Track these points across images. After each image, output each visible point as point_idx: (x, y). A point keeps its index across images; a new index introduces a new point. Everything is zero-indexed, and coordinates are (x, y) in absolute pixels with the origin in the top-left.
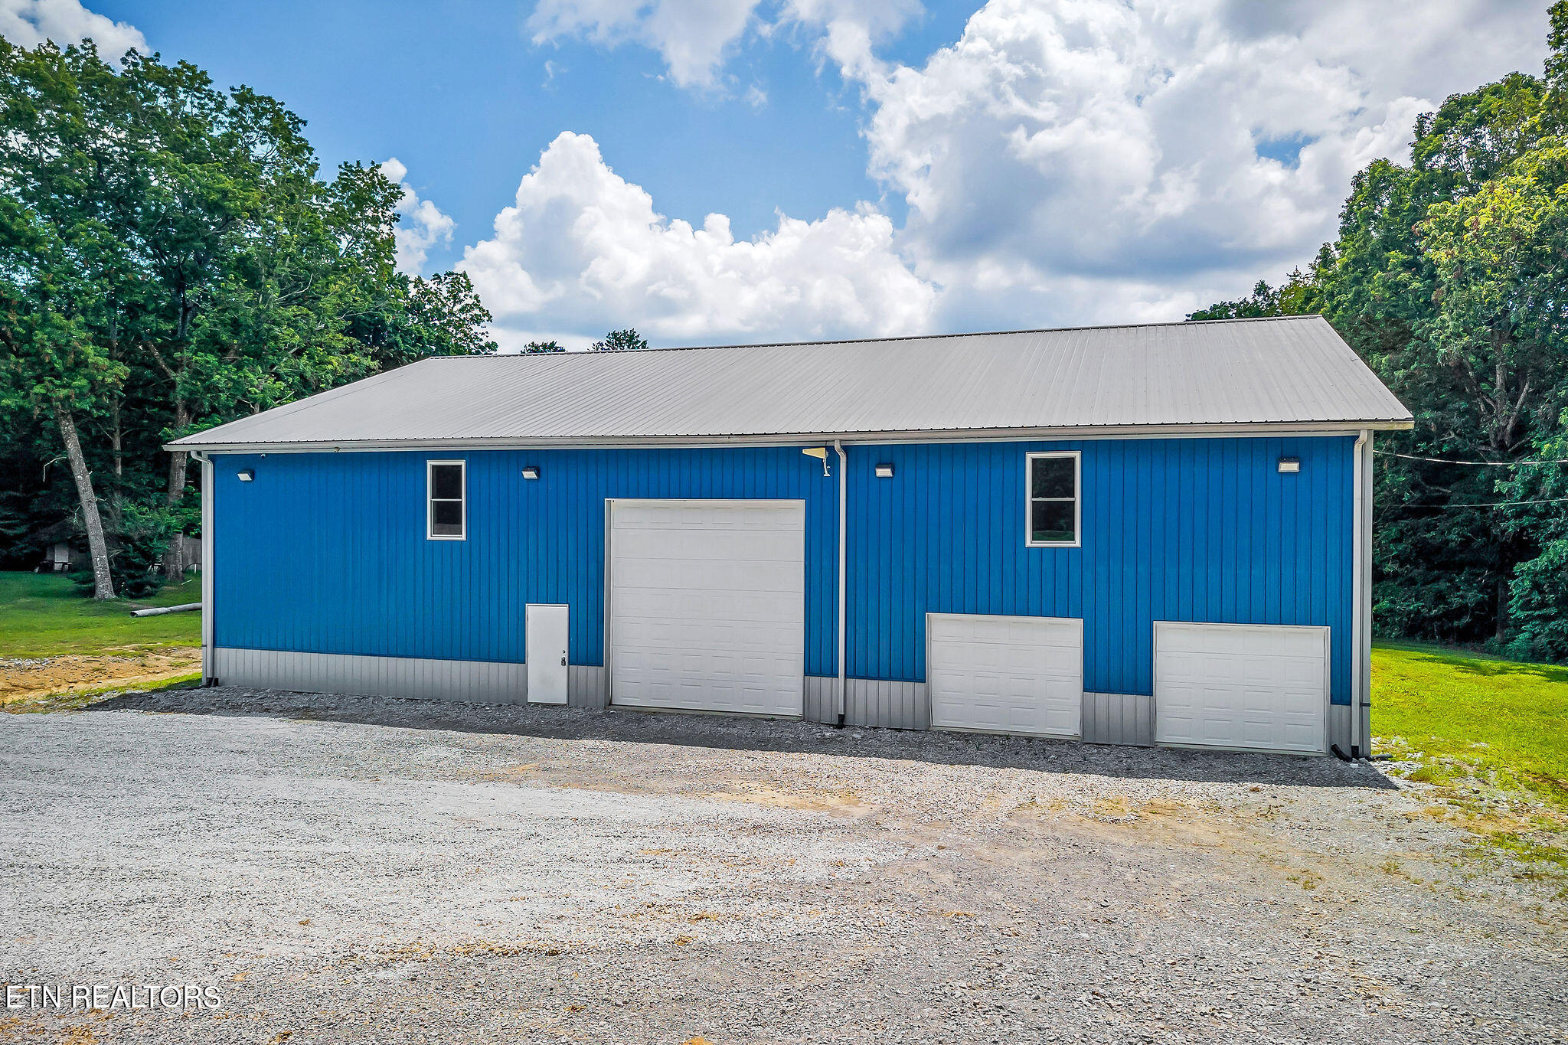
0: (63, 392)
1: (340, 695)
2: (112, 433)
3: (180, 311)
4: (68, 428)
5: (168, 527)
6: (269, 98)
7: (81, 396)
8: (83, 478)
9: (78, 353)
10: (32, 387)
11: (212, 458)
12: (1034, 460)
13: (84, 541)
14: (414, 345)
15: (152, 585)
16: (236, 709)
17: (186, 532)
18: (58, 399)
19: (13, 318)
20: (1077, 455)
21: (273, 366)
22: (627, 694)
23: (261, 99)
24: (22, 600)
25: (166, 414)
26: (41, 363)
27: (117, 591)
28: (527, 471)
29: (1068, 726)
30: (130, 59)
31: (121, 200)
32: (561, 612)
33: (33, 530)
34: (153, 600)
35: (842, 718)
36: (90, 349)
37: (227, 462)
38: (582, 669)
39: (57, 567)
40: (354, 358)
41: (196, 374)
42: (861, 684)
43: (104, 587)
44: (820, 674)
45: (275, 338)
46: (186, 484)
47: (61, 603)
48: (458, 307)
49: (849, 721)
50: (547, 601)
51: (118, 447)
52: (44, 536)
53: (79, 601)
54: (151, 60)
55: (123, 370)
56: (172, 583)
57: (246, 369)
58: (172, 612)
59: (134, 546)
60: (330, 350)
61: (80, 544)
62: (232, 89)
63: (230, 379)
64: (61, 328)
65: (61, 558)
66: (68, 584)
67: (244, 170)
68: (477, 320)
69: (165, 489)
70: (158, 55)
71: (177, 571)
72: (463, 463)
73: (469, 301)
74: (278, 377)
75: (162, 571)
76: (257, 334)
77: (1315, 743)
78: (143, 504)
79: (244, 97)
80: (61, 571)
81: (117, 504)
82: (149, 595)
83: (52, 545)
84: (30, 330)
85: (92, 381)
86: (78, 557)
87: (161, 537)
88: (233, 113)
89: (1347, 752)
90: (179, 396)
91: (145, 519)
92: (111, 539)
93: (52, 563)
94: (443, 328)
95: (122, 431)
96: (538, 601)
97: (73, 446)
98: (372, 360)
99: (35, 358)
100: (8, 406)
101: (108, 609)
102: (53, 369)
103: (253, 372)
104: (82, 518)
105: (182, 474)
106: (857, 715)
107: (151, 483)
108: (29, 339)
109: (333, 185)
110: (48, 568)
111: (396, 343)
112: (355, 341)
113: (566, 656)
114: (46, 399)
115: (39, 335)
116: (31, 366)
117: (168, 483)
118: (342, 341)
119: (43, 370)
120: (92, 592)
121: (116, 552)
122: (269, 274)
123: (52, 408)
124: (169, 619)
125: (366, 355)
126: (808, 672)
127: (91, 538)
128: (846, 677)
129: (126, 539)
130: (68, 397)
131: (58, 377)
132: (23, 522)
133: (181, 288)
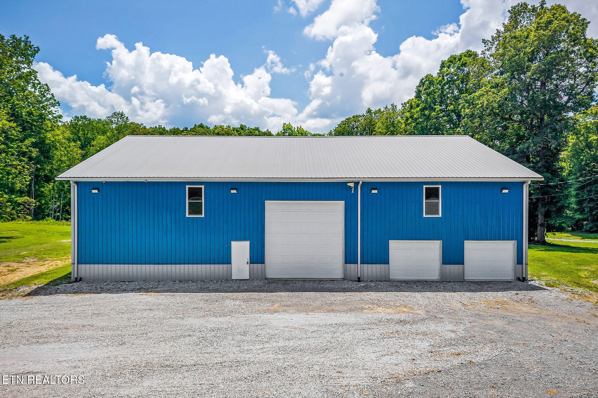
11: (76, 183)
12: (426, 188)
20: (440, 186)
22: (271, 274)
28: (232, 190)
29: (435, 276)
32: (246, 244)
35: (359, 278)
37: (83, 185)
38: (255, 265)
44: (351, 263)
50: (241, 240)
72: (203, 187)
77: (510, 276)
89: (521, 279)
96: (236, 240)
106: (363, 277)
113: (249, 260)
126: (346, 263)
128: (361, 264)
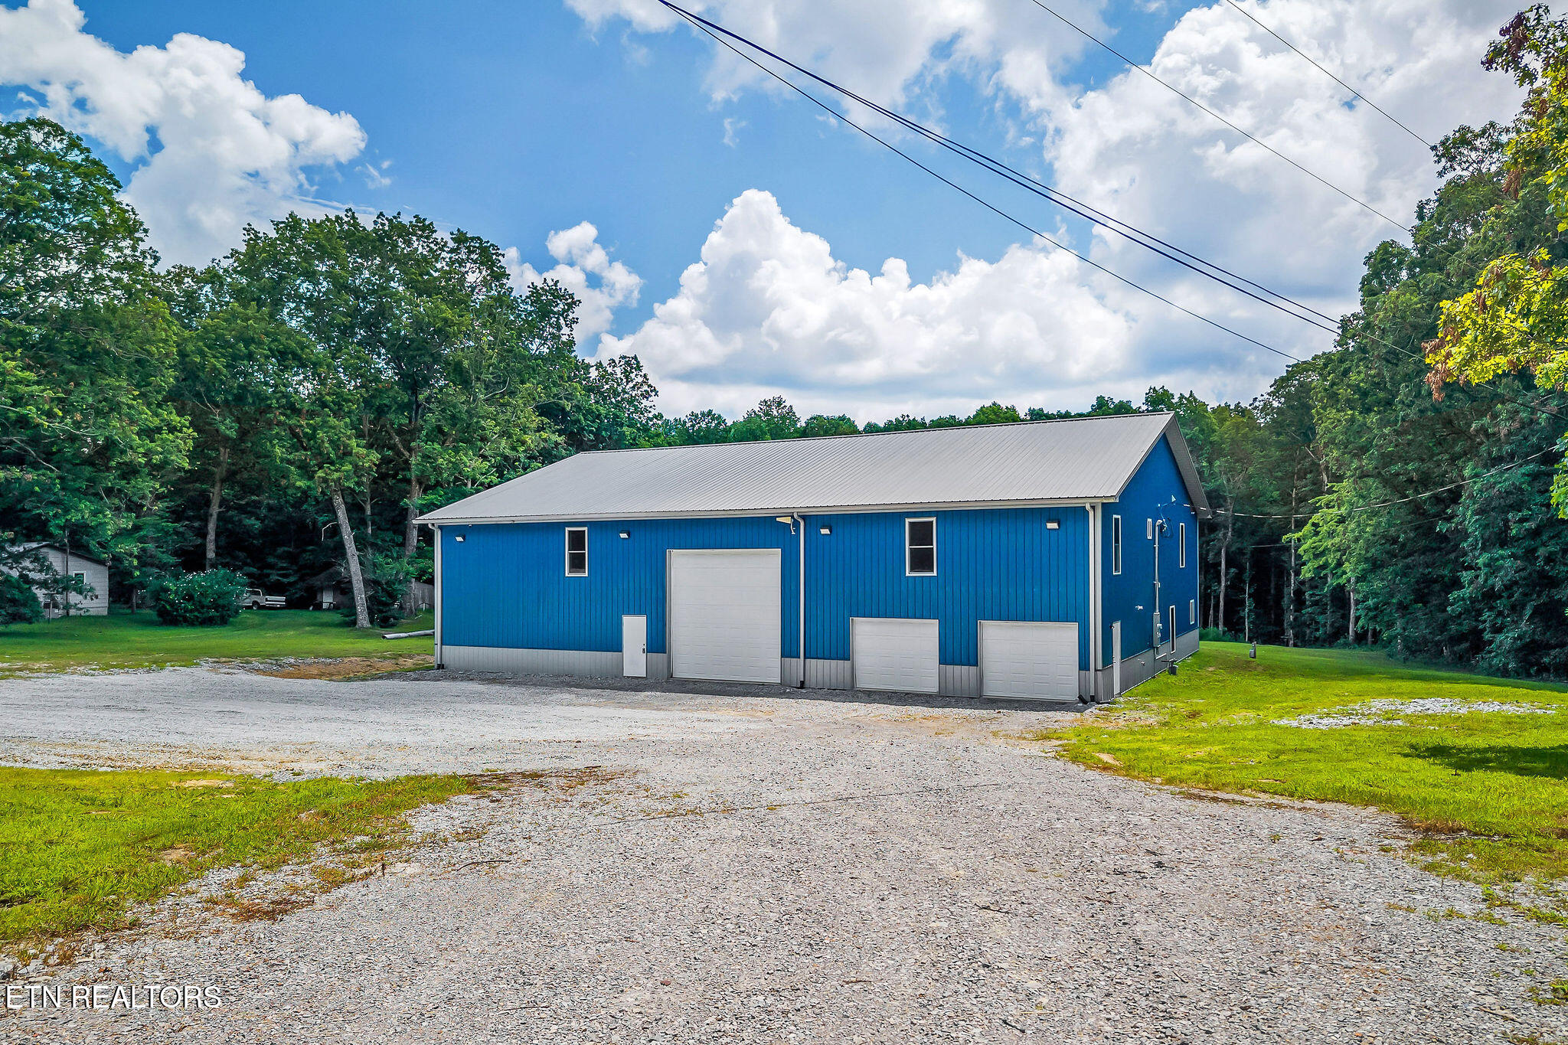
0: (336, 475)
1: (515, 674)
2: (364, 502)
3: (414, 408)
4: (338, 501)
5: (407, 574)
6: (479, 238)
7: (347, 478)
8: (348, 536)
9: (346, 446)
10: (315, 472)
11: (441, 527)
12: (910, 523)
13: (348, 585)
14: (594, 422)
15: (395, 618)
16: (454, 679)
17: (418, 579)
18: (333, 480)
19: (303, 423)
20: (934, 519)
21: (481, 449)
22: (681, 671)
23: (472, 239)
24: (307, 628)
25: (403, 486)
26: (321, 454)
27: (372, 622)
28: (622, 533)
29: (932, 687)
30: (380, 220)
31: (372, 322)
32: (642, 620)
33: (302, 579)
34: (395, 629)
35: (802, 683)
36: (353, 442)
37: (448, 530)
38: (654, 655)
39: (325, 606)
40: (544, 435)
41: (426, 457)
42: (814, 661)
43: (363, 618)
44: (791, 657)
45: (483, 429)
46: (418, 541)
47: (334, 630)
48: (631, 385)
49: (807, 684)
50: (634, 614)
51: (369, 512)
52: (317, 581)
53: (345, 630)
54: (395, 217)
55: (375, 457)
56: (408, 617)
57: (461, 453)
58: (410, 636)
59: (383, 588)
60: (524, 430)
61: (344, 588)
62: (452, 234)
63: (451, 462)
64: (334, 428)
65: (327, 599)
66: (337, 617)
67: (458, 297)
68: (646, 396)
69: (403, 545)
70: (399, 214)
71: (411, 609)
73: (640, 380)
74: (484, 457)
75: (401, 607)
76: (469, 425)
77: (1071, 693)
78: (387, 556)
79: (461, 238)
80: (329, 609)
81: (370, 557)
82: (393, 625)
83: (322, 590)
84: (314, 429)
85: (356, 466)
86: (341, 598)
87: (400, 582)
88: (452, 251)
89: (1088, 699)
90: (414, 474)
91: (391, 568)
92: (367, 583)
93: (321, 603)
94: (617, 406)
95: (371, 500)
96: (629, 614)
97: (342, 514)
98: (560, 436)
99: (319, 453)
100: (300, 487)
101: (365, 634)
102: (329, 458)
103: (466, 455)
104: (348, 569)
105: (415, 533)
106: (811, 681)
107: (392, 540)
108: (313, 437)
109: (527, 297)
110: (318, 607)
111: (579, 421)
112: (546, 420)
113: (645, 647)
114: (325, 480)
115: (320, 434)
116: (314, 456)
117: (404, 539)
118: (536, 420)
119: (324, 460)
120: (354, 623)
121: (370, 593)
122: (478, 379)
123: (328, 487)
124: (407, 640)
125: (554, 432)
126: (783, 656)
127: (354, 582)
128: (805, 658)
129: (376, 583)
130: (340, 479)
131: (332, 463)
132: (296, 572)
133: (415, 393)
